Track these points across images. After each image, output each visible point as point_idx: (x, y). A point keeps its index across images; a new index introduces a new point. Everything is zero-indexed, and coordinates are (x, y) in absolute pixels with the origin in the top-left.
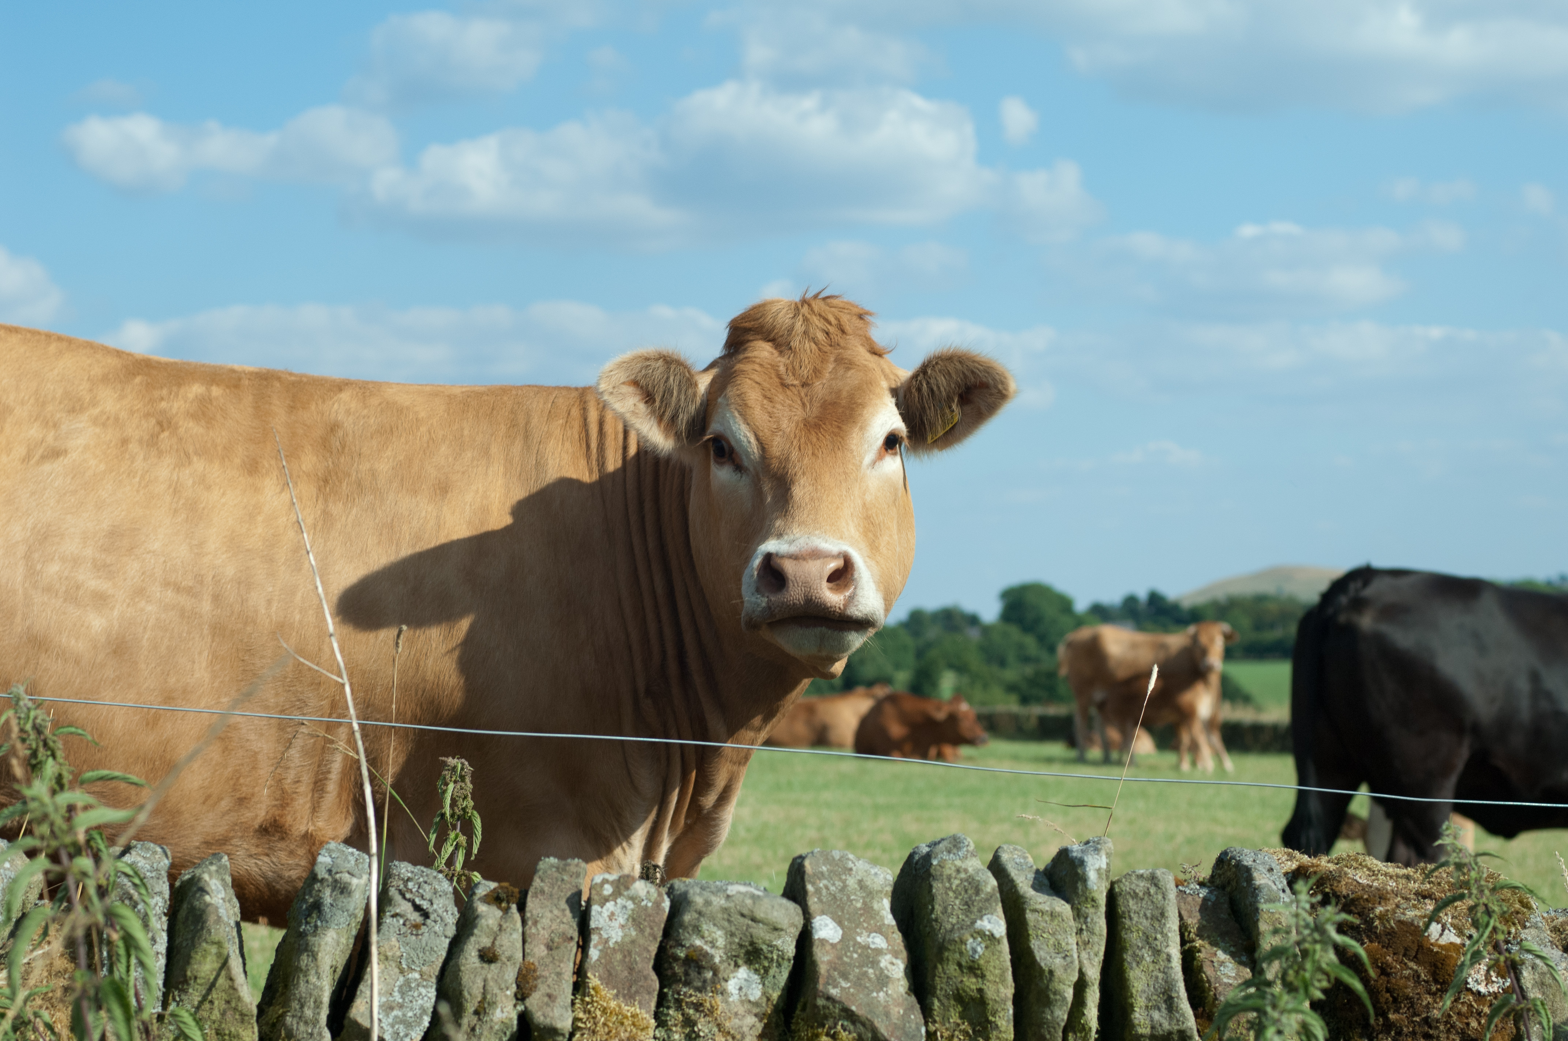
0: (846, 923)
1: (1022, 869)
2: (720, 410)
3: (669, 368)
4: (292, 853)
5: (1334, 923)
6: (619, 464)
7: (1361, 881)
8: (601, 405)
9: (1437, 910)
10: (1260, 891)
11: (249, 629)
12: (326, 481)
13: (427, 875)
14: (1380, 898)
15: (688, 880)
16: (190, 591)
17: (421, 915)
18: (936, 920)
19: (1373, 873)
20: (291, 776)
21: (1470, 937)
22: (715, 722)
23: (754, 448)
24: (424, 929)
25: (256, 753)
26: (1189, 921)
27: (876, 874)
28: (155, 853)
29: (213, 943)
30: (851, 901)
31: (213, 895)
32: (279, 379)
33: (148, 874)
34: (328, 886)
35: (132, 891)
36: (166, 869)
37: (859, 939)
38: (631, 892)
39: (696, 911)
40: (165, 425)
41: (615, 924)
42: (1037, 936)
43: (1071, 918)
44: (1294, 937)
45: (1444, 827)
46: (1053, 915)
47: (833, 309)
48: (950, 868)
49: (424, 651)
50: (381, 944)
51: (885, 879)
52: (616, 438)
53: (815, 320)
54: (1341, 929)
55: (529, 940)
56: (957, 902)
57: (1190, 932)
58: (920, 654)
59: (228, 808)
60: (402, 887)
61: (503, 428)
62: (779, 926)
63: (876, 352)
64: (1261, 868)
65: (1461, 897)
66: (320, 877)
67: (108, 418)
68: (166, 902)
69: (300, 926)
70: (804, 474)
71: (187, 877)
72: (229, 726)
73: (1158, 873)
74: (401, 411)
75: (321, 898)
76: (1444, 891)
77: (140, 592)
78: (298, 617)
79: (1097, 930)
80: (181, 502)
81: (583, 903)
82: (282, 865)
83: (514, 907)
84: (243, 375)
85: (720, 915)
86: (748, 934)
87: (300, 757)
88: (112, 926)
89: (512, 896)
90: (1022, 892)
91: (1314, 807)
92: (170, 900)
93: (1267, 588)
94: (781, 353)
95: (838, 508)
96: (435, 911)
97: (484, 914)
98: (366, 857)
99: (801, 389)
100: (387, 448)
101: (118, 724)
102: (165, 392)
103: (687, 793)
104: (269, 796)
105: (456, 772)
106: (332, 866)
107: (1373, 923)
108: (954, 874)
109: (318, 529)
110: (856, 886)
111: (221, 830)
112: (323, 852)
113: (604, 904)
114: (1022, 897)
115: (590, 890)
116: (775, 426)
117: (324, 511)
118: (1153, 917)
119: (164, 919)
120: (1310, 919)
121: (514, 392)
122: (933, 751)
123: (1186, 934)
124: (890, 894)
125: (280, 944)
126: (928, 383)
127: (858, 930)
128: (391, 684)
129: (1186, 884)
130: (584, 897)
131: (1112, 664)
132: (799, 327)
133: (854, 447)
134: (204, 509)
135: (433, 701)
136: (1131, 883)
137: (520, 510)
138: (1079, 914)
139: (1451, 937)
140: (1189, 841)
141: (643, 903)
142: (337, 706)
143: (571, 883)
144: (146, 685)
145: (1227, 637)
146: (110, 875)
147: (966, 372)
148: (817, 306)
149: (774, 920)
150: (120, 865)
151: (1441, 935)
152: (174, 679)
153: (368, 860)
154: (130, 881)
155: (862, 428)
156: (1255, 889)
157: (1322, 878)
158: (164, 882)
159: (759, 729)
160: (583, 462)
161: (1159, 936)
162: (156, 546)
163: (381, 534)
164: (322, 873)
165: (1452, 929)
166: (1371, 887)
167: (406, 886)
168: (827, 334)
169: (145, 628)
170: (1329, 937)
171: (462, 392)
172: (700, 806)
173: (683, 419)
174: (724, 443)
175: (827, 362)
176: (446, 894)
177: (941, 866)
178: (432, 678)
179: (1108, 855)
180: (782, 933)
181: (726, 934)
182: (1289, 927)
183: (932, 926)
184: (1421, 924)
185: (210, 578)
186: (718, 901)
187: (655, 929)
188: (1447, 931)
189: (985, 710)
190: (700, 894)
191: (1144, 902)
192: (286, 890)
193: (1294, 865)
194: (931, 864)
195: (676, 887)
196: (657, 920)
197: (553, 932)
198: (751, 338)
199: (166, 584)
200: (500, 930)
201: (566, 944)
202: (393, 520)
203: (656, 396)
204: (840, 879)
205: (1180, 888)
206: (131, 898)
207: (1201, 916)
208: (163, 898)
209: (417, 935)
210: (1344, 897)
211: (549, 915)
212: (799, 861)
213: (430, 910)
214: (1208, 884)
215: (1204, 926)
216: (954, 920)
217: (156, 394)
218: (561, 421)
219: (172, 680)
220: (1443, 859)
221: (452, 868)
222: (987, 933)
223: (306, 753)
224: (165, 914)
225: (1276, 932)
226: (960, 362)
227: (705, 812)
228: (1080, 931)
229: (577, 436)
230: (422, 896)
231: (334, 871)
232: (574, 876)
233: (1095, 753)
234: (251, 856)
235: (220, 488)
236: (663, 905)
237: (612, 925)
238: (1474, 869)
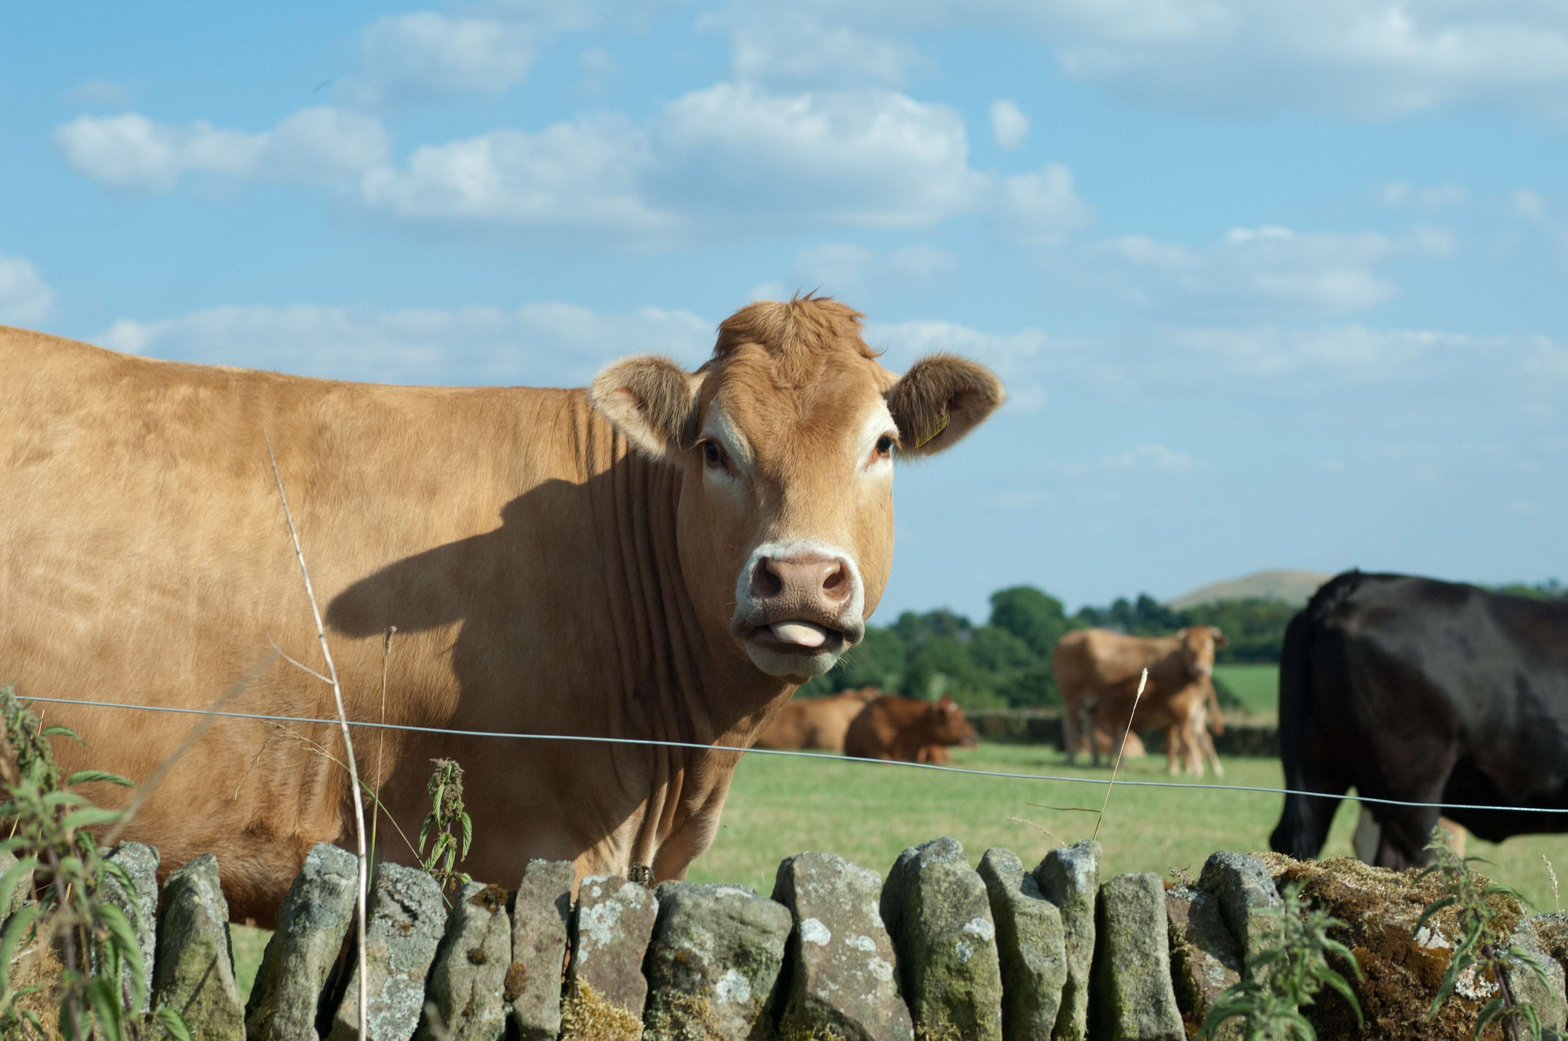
0: (835, 926)
1: (1011, 872)
2: (712, 413)
3: (661, 374)
4: (278, 855)
5: (1323, 928)
6: (608, 466)
7: (1349, 885)
8: (590, 408)
9: (1426, 914)
10: (1249, 895)
11: (235, 631)
12: (313, 483)
13: (416, 876)
14: (1369, 902)
15: (677, 882)
16: (175, 594)
17: (410, 916)
18: (925, 923)
19: (1362, 878)
20: (278, 778)
21: (1459, 942)
22: (702, 724)
23: (746, 451)
24: (412, 930)
25: (242, 756)
26: (1178, 925)
27: (865, 877)
28: (143, 853)
29: (202, 944)
30: (841, 903)
31: (201, 896)
32: (267, 380)
33: (137, 874)
34: (317, 887)
35: (121, 892)
36: (155, 869)
37: (848, 942)
38: (620, 894)
39: (685, 914)
40: (152, 427)
41: (605, 926)
42: (1026, 939)
43: (1060, 921)
44: (1283, 941)
45: (1434, 831)
46: (1042, 918)
47: (824, 311)
48: (939, 871)
49: (412, 653)
50: (370, 945)
51: (874, 882)
52: (605, 441)
53: (807, 322)
54: (1331, 933)
55: (518, 942)
56: (946, 905)
57: (1179, 936)
58: (910, 657)
59: (214, 810)
60: (390, 888)
61: (491, 429)
62: (768, 929)
63: (866, 355)
64: (1250, 872)
65: (1450, 902)
66: (308, 878)
67: (95, 420)
68: (154, 902)
69: (289, 927)
70: (797, 477)
71: (176, 877)
72: (215, 728)
73: (1147, 876)
74: (389, 412)
75: (309, 899)
76: (1432, 896)
77: (124, 595)
78: (284, 620)
79: (1086, 934)
80: (167, 505)
81: (572, 905)
82: (269, 866)
83: (503, 909)
84: (231, 376)
85: (709, 918)
86: (737, 937)
87: (287, 759)
88: (100, 926)
89: (501, 897)
90: (1010, 895)
91: (1304, 811)
92: (159, 900)
93: (1257, 592)
94: (772, 355)
95: (832, 512)
96: (424, 912)
97: (472, 915)
98: (355, 858)
99: (793, 391)
100: (375, 450)
101: (104, 726)
102: (152, 393)
103: (674, 796)
104: (256, 798)
105: (447, 774)
106: (321, 867)
107: (1362, 927)
108: (943, 877)
109: (305, 531)
110: (845, 889)
111: (207, 832)
112: (312, 852)
113: (593, 906)
114: (1011, 900)
115: (579, 891)
116: (768, 429)
117: (311, 513)
118: (1142, 921)
119: (153, 919)
120: (1299, 924)
121: (502, 394)
122: (922, 754)
123: (1175, 938)
124: (879, 897)
125: (268, 944)
126: (917, 388)
127: (847, 933)
128: (379, 686)
129: (1175, 887)
130: (573, 899)
131: (1101, 668)
132: (790, 329)
133: (847, 451)
134: (190, 511)
135: (420, 704)
136: (1120, 886)
137: (510, 511)
138: (1067, 918)
139: (1440, 942)
140: (1178, 845)
141: (632, 906)
142: (324, 707)
143: (560, 885)
144: (131, 687)
145: (1217, 641)
146: (98, 876)
147: (955, 377)
148: (808, 308)
149: (763, 923)
150: (108, 865)
151: (1430, 939)
152: (159, 682)
153: (357, 861)
154: (118, 881)
155: (855, 431)
156: (1244, 893)
157: (1311, 883)
158: (152, 883)
159: (746, 732)
160: (572, 465)
161: (1147, 940)
162: (142, 549)
163: (368, 536)
164: (310, 874)
165: (1440, 933)
166: (1360, 891)
167: (394, 887)
168: (819, 336)
169: (130, 631)
170: (1319, 942)
171: (451, 394)
172: (688, 809)
173: (676, 424)
174: (716, 446)
175: (819, 364)
176: (435, 895)
177: (930, 869)
178: (420, 680)
179: (1097, 858)
180: (771, 936)
181: (715, 936)
182: (1279, 931)
183: (920, 929)
184: (1410, 929)
185: (196, 581)
186: (707, 904)
187: (644, 931)
188: (1435, 936)
189: (975, 713)
190: (689, 897)
191: (1133, 906)
192: (273, 892)
193: (1283, 869)
194: (920, 867)
195: (665, 889)
196: (645, 922)
197: (541, 934)
198: (742, 340)
199: (152, 587)
200: (489, 931)
201: (554, 945)
202: (380, 523)
203: (649, 402)
204: (829, 882)
205: (1169, 891)
206: (119, 898)
207: (1190, 919)
208: (152, 899)
209: (405, 936)
210: (1333, 901)
211: (538, 917)
212: (788, 863)
213: (419, 911)
214: (1197, 888)
215: (1193, 930)
216: (942, 923)
217: (143, 395)
218: (550, 424)
219: (158, 683)
220: (1431, 863)
221: (442, 870)
222: (976, 936)
223: (293, 755)
224: (154, 915)
225: (1265, 936)
226: (950, 368)
227: (693, 814)
228: (1069, 935)
229: (566, 438)
230: (411, 897)
231: (323, 872)
232: (563, 878)
233: (1085, 756)
234: (237, 858)
235: (206, 491)
236: (652, 907)
237: (601, 927)
238: (1463, 874)
